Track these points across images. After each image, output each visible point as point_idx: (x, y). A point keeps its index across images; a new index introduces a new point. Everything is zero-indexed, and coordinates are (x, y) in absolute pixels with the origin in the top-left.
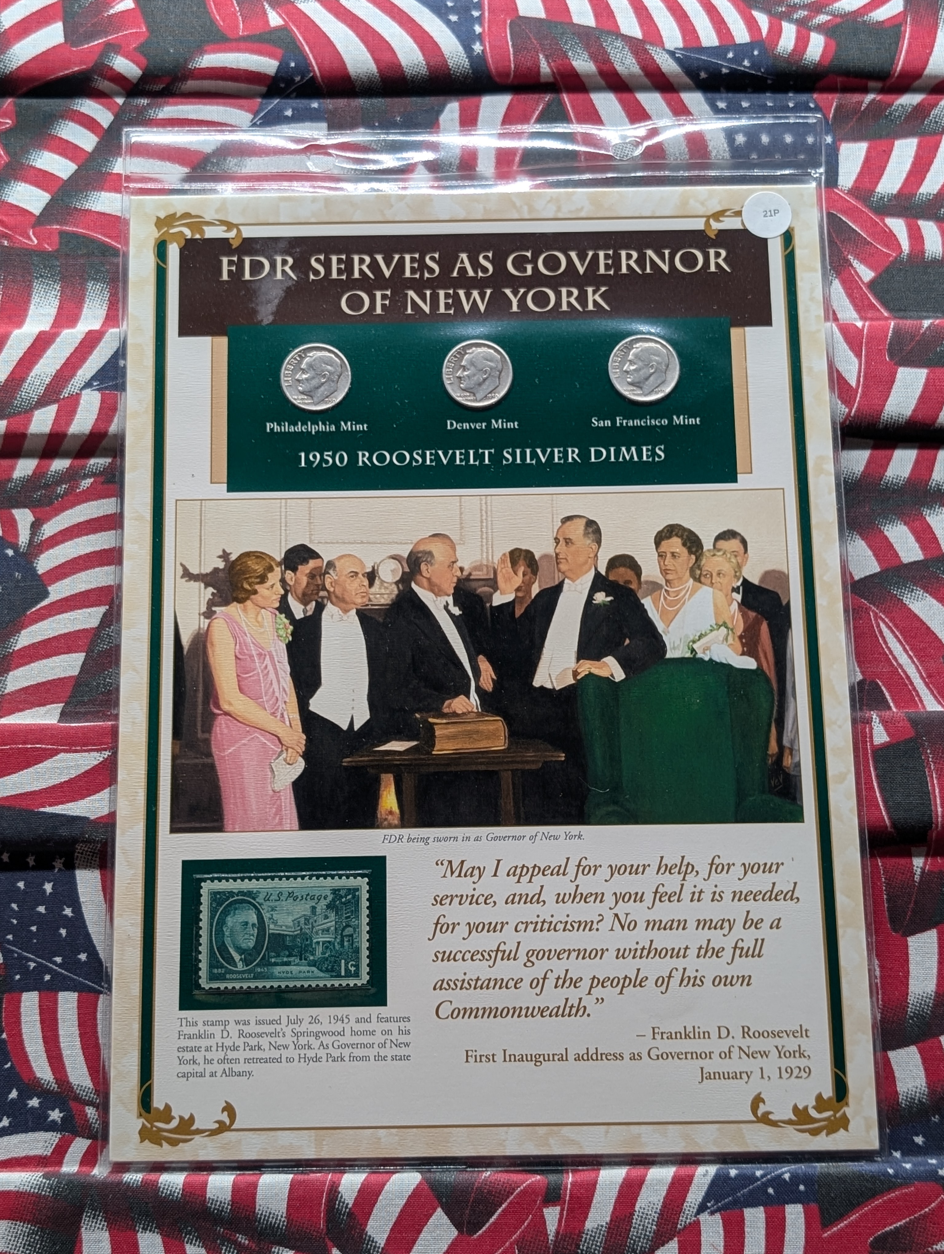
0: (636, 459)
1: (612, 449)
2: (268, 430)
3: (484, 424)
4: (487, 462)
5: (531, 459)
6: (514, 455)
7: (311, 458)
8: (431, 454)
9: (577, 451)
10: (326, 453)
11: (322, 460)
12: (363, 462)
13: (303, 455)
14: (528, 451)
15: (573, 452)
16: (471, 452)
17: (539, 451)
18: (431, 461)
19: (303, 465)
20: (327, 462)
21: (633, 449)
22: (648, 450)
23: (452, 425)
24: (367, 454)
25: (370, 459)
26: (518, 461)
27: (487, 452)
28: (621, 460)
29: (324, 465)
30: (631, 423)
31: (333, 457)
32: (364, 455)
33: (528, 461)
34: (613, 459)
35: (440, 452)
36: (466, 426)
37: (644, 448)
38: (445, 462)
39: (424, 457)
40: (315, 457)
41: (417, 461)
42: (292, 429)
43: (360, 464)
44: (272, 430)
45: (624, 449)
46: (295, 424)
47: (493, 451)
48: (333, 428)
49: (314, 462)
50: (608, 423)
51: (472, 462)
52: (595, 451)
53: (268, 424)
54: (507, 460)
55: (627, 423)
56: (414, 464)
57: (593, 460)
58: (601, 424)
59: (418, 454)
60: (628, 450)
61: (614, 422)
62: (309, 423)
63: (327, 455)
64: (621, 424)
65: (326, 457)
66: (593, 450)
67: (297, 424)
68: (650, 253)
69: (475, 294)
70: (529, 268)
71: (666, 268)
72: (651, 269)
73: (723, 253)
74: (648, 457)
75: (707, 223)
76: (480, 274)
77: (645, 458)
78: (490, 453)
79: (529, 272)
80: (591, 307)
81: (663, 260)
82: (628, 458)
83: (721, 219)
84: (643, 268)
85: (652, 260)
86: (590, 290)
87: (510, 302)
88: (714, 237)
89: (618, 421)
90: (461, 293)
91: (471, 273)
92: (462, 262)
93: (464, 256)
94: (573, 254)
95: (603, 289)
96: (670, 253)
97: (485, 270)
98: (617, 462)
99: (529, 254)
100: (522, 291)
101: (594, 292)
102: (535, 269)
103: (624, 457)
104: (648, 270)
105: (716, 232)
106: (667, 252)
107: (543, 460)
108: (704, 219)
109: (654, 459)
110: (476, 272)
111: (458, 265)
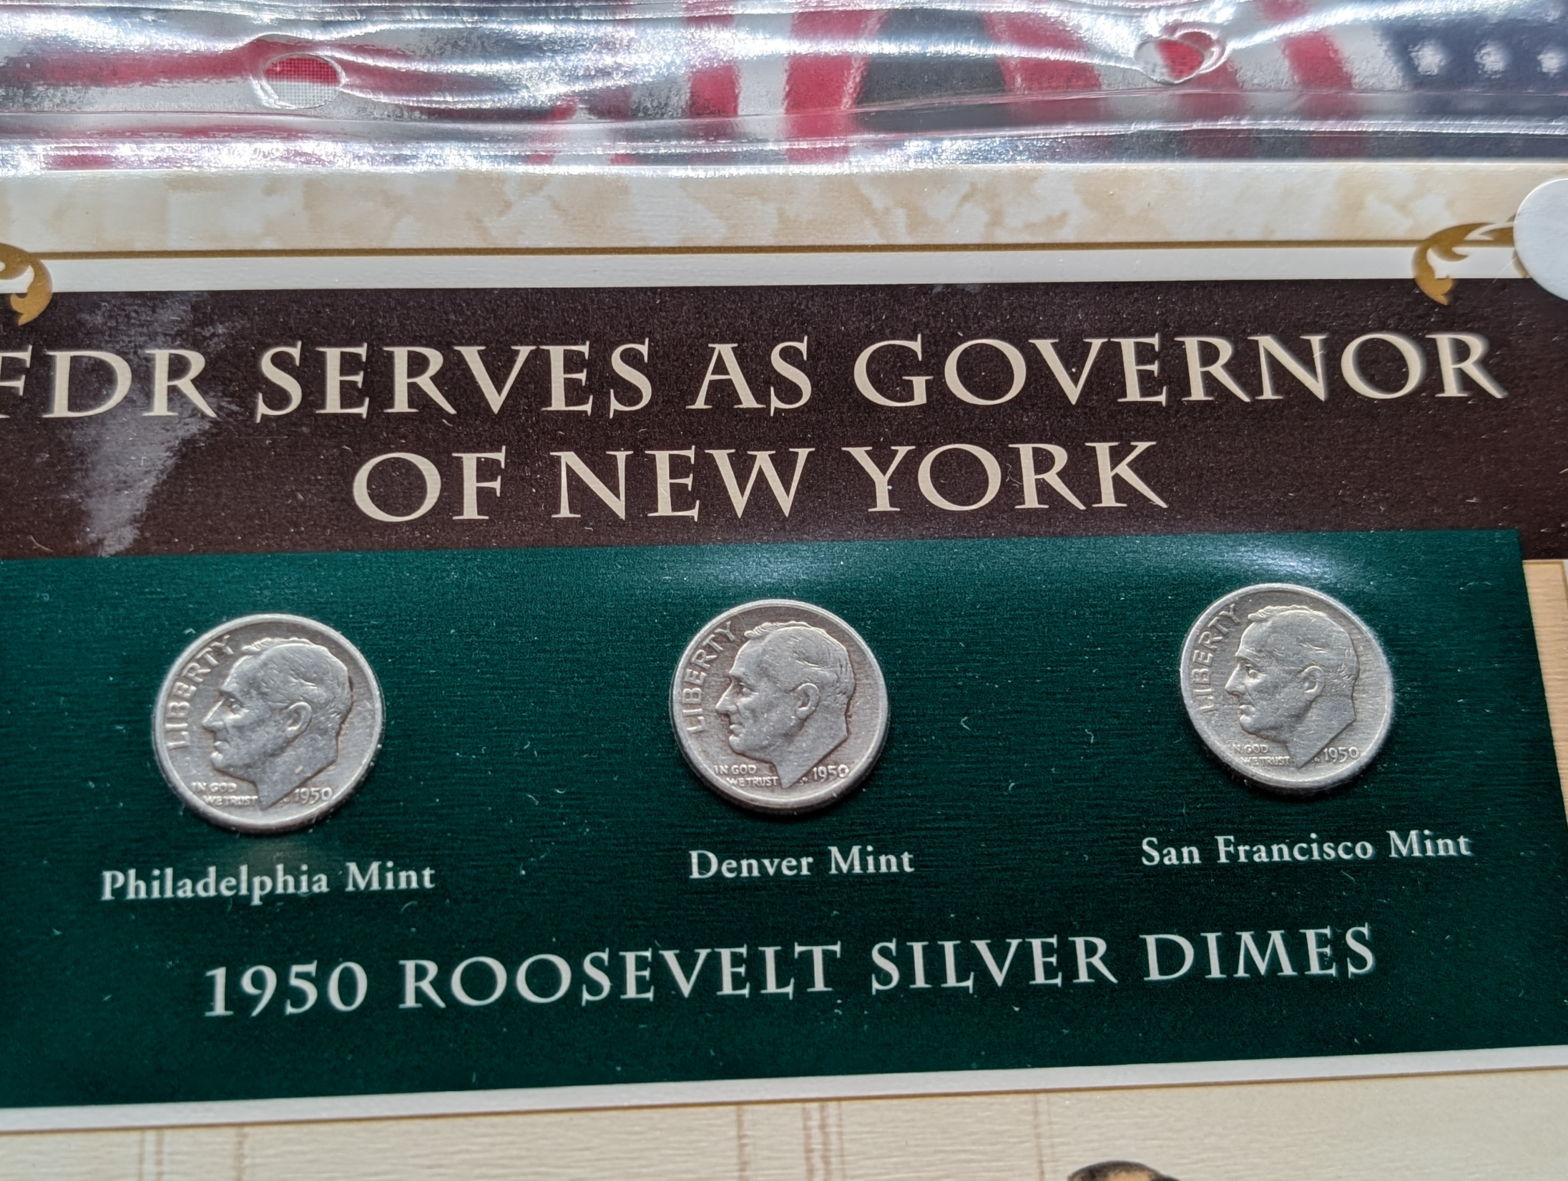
0: (1288, 970)
1: (1212, 938)
2: (107, 895)
3: (805, 861)
4: (819, 985)
5: (961, 976)
6: (904, 961)
7: (247, 984)
8: (641, 964)
9: (1101, 946)
10: (296, 969)
11: (285, 992)
12: (420, 994)
13: (220, 975)
14: (949, 947)
15: (1091, 950)
16: (770, 952)
17: (982, 946)
18: (642, 986)
19: (219, 1008)
20: (299, 998)
21: (1276, 936)
22: (1322, 941)
23: (704, 864)
24: (432, 968)
25: (442, 984)
26: (920, 982)
27: (818, 952)
28: (1241, 973)
29: (290, 1010)
30: (1261, 856)
31: (320, 981)
32: (421, 973)
33: (951, 981)
34: (1216, 972)
35: (670, 956)
36: (749, 868)
37: (1311, 935)
38: (686, 988)
39: (616, 971)
40: (259, 981)
41: (595, 987)
42: (186, 890)
43: (410, 1002)
44: (119, 893)
45: (1247, 938)
46: (197, 876)
47: (837, 948)
48: (322, 885)
49: (257, 999)
50: (1191, 855)
51: (771, 987)
52: (1160, 944)
53: (108, 875)
54: (885, 978)
55: (1249, 855)
56: (586, 996)
57: (1154, 975)
58: (1171, 859)
59: (597, 963)
60: (1262, 943)
61: (1209, 852)
62: (244, 869)
63: (299, 976)
64: (1233, 857)
65: (294, 982)
66: (1151, 940)
67: (205, 875)
68: (1267, 343)
69: (763, 460)
70: (919, 383)
71: (1318, 387)
72: (1276, 390)
73: (1477, 346)
74: (1324, 962)
75: (1421, 260)
76: (775, 403)
77: (1315, 968)
78: (828, 956)
79: (920, 397)
80: (1108, 499)
81: (1308, 363)
82: (1262, 967)
83: (1459, 250)
84: (1253, 385)
85: (1275, 365)
86: (1103, 450)
87: (871, 483)
88: (1443, 300)
89: (1222, 849)
90: (722, 457)
91: (748, 400)
92: (721, 367)
93: (725, 351)
94: (1046, 347)
95: (1142, 446)
96: (1324, 343)
97: (790, 391)
98: (1230, 983)
99: (916, 346)
100: (902, 451)
101: (1116, 457)
102: (937, 388)
103: (1250, 965)
104: (1268, 394)
105: (1448, 286)
106: (1316, 340)
107: (999, 978)
108: (1412, 251)
109: (1343, 970)
110: (761, 396)
111: (709, 377)
